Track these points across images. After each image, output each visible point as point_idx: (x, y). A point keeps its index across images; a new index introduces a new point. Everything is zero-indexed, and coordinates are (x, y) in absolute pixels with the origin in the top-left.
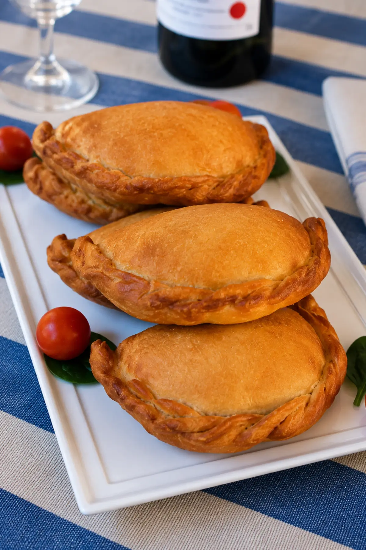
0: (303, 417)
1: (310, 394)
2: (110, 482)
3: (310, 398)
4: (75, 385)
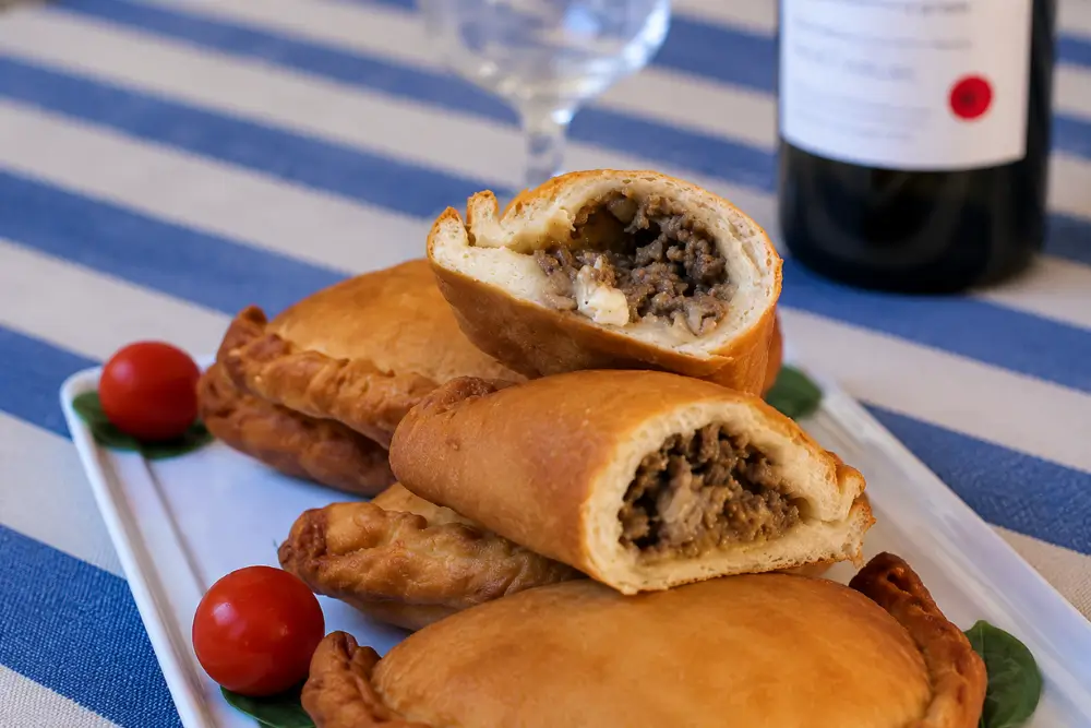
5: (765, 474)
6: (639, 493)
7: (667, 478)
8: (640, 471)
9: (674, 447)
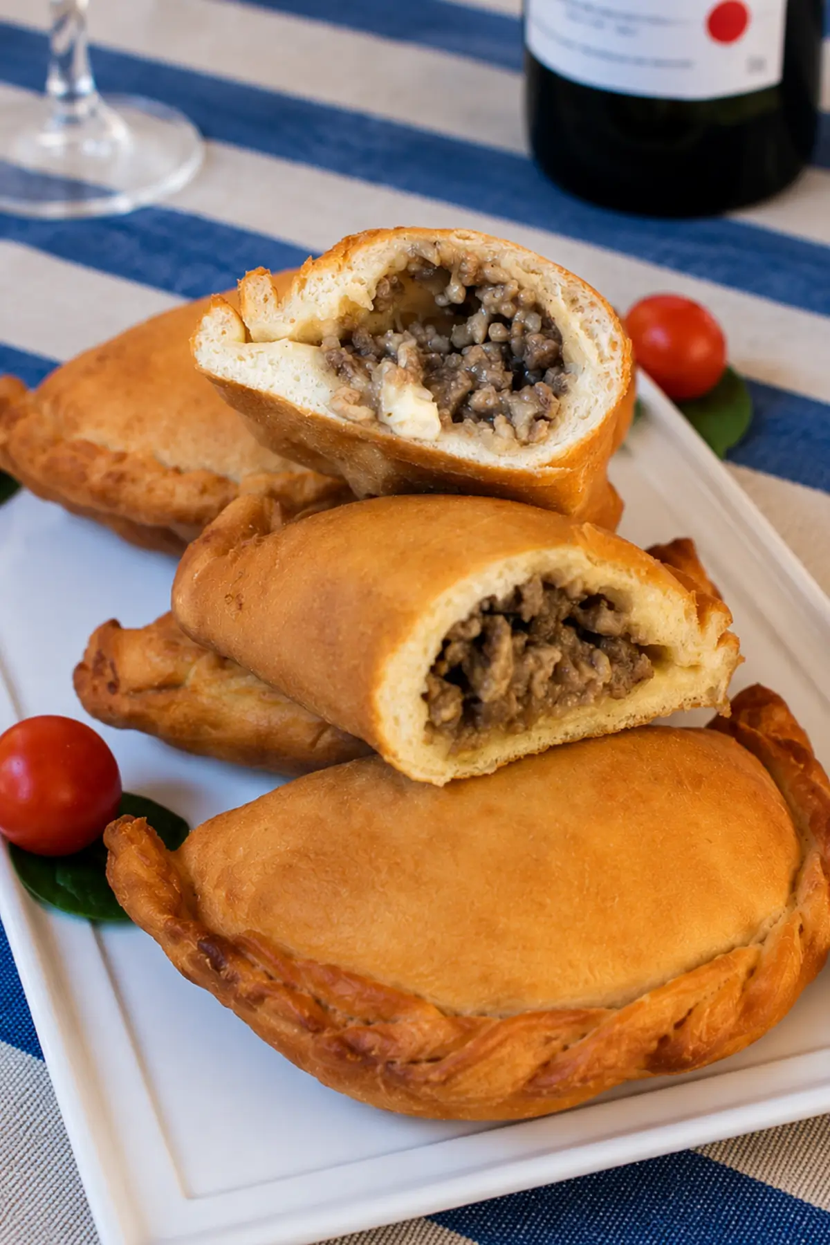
0: (740, 1009)
1: (759, 945)
2: (190, 1196)
3: (759, 954)
4: (95, 924)
5: (606, 622)
6: (444, 668)
7: (481, 645)
8: (446, 643)
9: (489, 609)
